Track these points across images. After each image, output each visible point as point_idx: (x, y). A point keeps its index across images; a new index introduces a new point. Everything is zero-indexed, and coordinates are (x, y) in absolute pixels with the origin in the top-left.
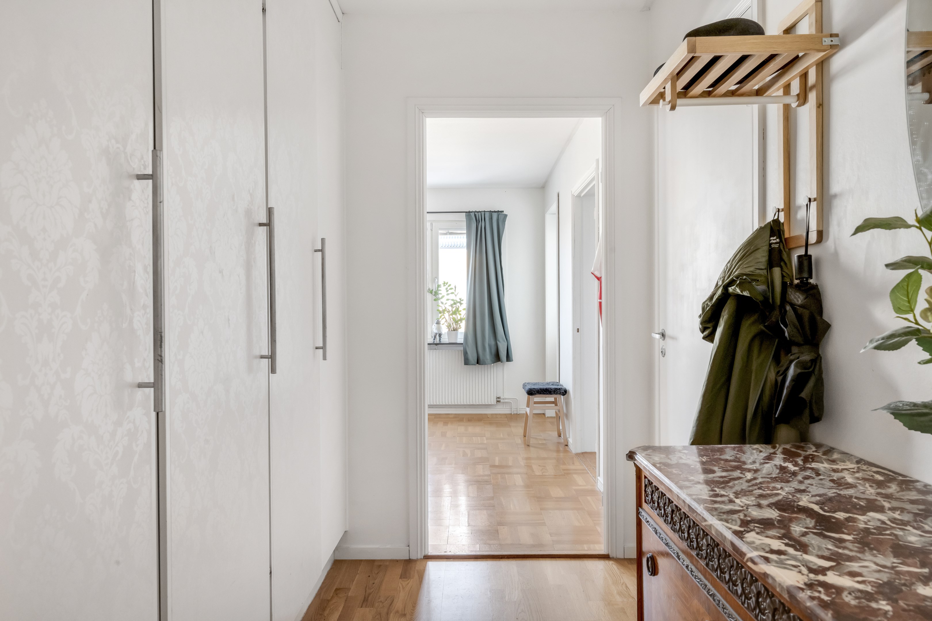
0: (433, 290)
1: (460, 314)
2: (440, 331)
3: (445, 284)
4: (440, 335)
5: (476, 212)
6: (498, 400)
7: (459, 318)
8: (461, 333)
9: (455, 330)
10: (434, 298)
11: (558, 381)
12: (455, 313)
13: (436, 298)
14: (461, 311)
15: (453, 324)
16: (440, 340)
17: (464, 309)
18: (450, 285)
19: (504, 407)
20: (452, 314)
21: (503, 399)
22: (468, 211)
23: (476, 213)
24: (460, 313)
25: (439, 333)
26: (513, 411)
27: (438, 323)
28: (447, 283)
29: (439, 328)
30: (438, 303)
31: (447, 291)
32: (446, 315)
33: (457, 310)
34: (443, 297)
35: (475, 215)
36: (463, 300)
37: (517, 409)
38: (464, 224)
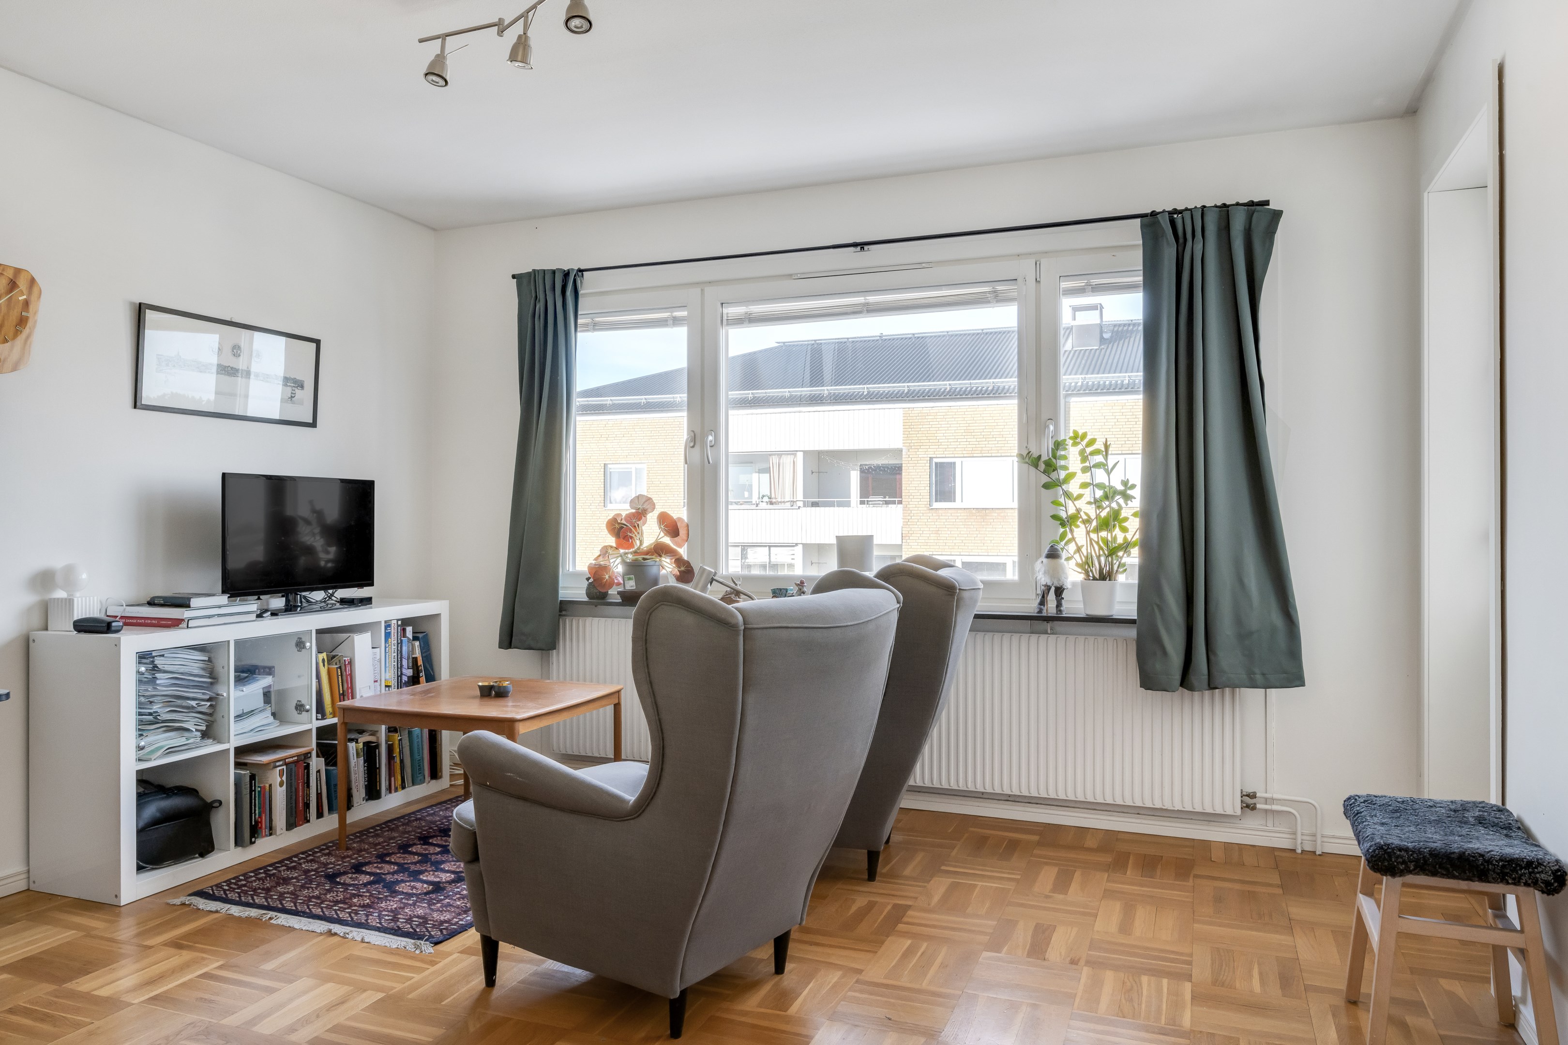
0: (1040, 456)
1: (1124, 530)
2: (1059, 580)
3: (1077, 438)
4: (1059, 591)
5: (1175, 211)
6: (1249, 803)
7: (1120, 540)
8: (1127, 586)
9: (1106, 576)
10: (1045, 479)
11: (1494, 799)
12: (1105, 524)
13: (1050, 480)
14: (1126, 519)
15: (1099, 557)
16: (1059, 605)
17: (1134, 515)
18: (1092, 442)
19: (1270, 823)
20: (1097, 530)
21: (1266, 801)
22: (1149, 211)
23: (1175, 216)
24: (1124, 524)
25: (1057, 584)
26: (1299, 841)
27: (1053, 554)
28: (1084, 435)
29: (1055, 572)
30: (1056, 495)
31: (1084, 459)
32: (1080, 533)
33: (1115, 515)
34: (1072, 476)
35: (1173, 222)
36: (1133, 486)
37: (1314, 835)
38: (1137, 258)
